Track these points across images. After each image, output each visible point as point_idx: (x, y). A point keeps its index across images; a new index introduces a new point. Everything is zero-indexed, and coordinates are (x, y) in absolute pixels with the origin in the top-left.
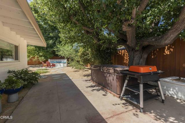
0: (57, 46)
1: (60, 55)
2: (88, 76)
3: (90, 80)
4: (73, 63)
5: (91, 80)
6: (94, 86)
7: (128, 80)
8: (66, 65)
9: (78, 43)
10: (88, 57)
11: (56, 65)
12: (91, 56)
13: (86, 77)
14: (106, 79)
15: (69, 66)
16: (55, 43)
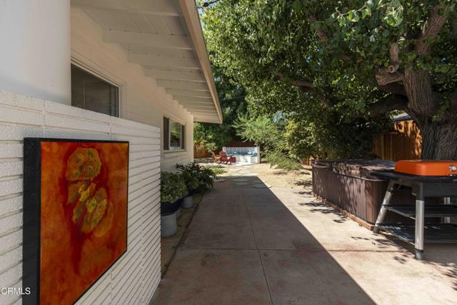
0: (240, 119)
1: (246, 138)
2: (306, 184)
3: (310, 193)
4: (273, 156)
5: (312, 193)
6: (318, 205)
7: (392, 192)
8: (257, 159)
9: (284, 111)
10: (310, 140)
11: (237, 159)
12: (317, 138)
13: (303, 186)
14: (344, 189)
15: (264, 162)
16: (236, 114)
